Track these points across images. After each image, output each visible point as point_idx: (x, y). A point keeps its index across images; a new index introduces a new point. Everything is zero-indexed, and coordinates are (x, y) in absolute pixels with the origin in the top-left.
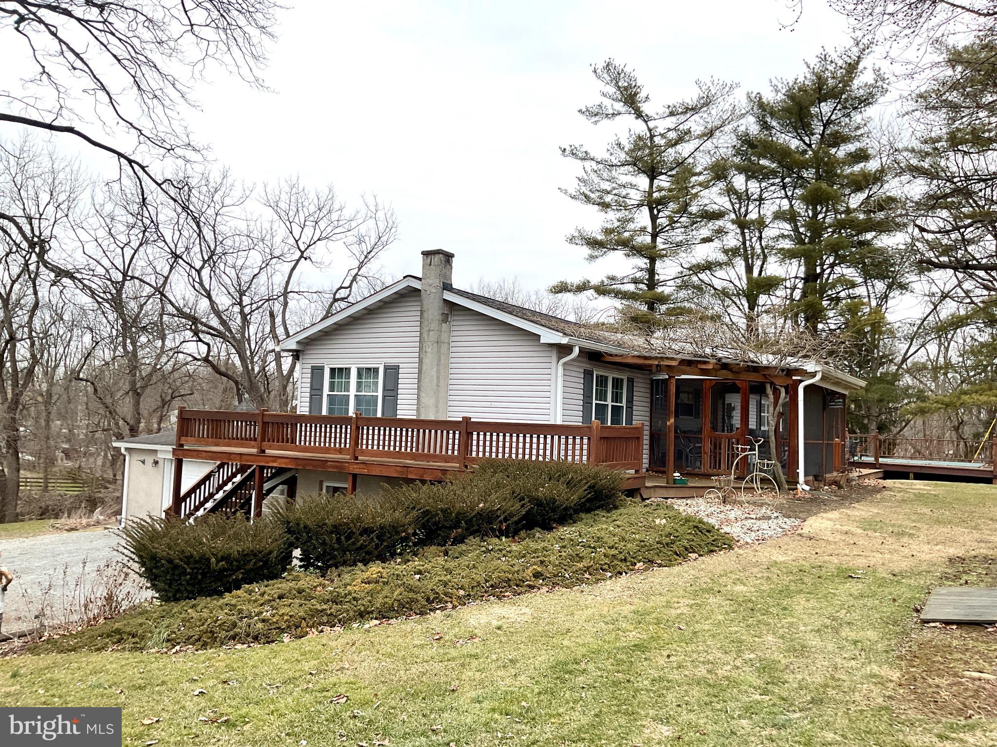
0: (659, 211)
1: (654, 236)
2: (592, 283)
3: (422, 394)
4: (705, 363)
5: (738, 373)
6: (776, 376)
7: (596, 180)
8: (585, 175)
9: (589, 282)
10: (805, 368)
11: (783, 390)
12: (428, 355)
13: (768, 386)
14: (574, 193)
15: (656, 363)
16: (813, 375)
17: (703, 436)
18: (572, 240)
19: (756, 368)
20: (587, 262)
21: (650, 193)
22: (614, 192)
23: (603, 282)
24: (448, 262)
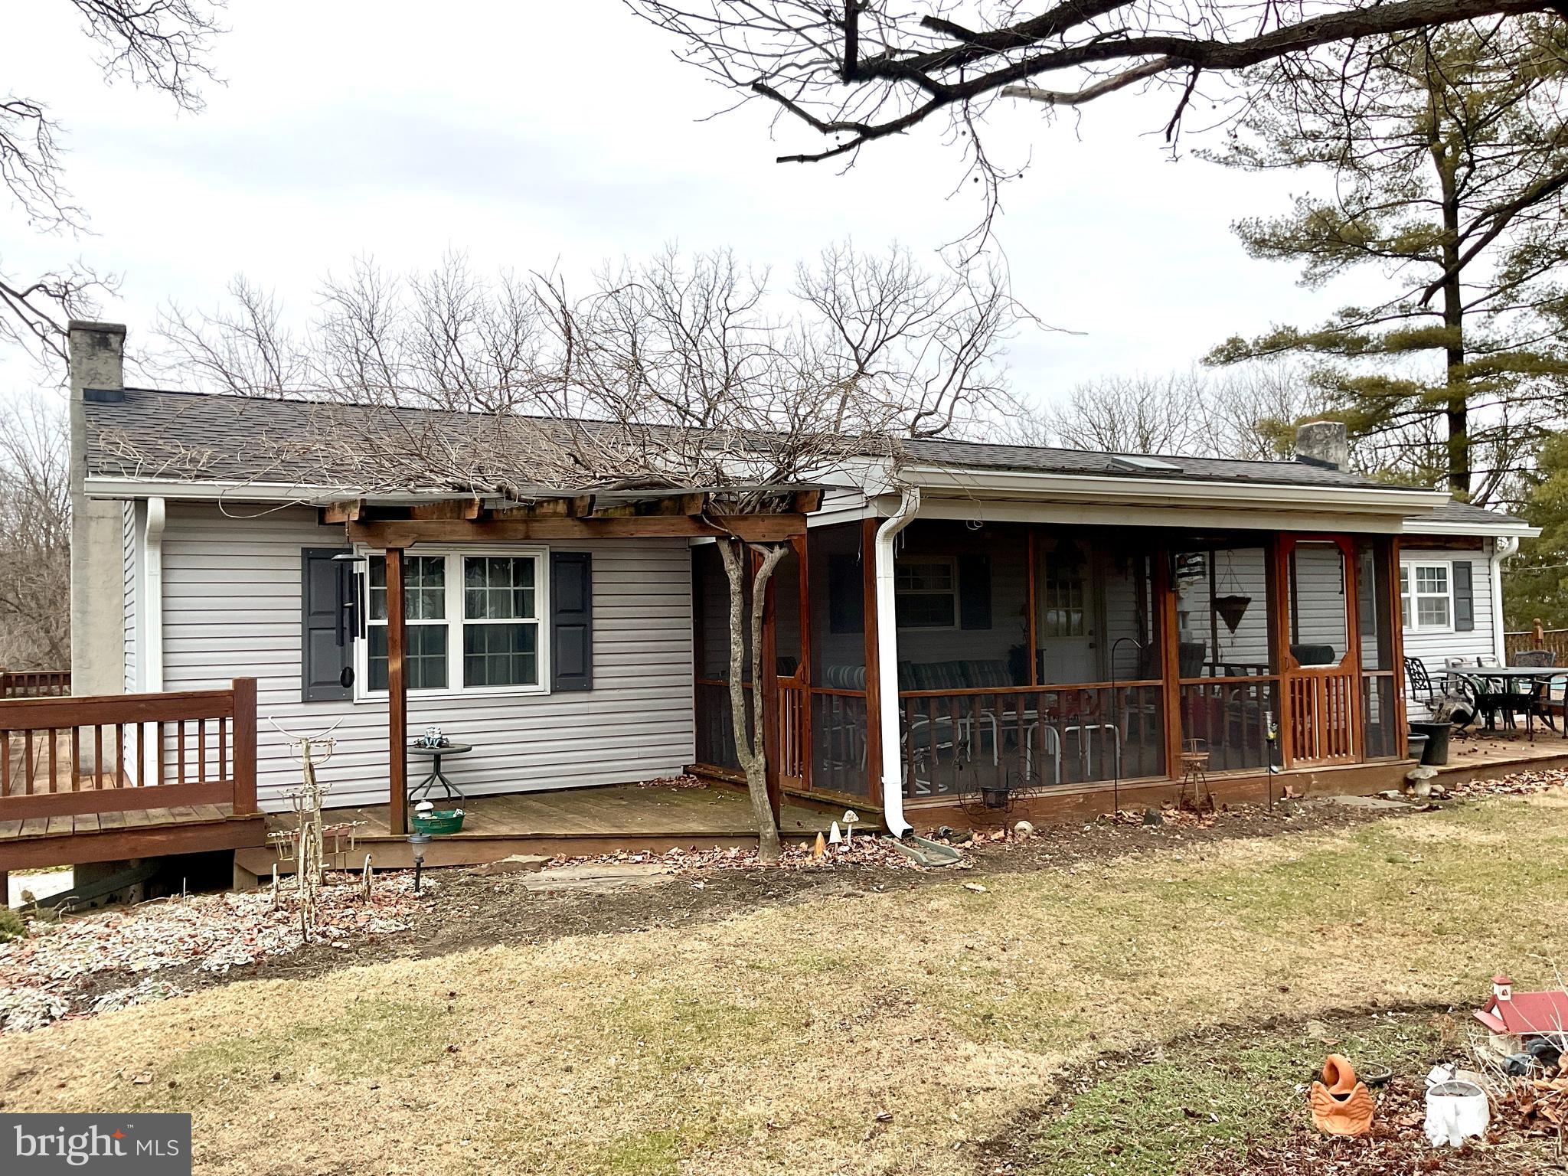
1: (1451, 207)
2: (1302, 331)
23: (1330, 324)
24: (104, 343)
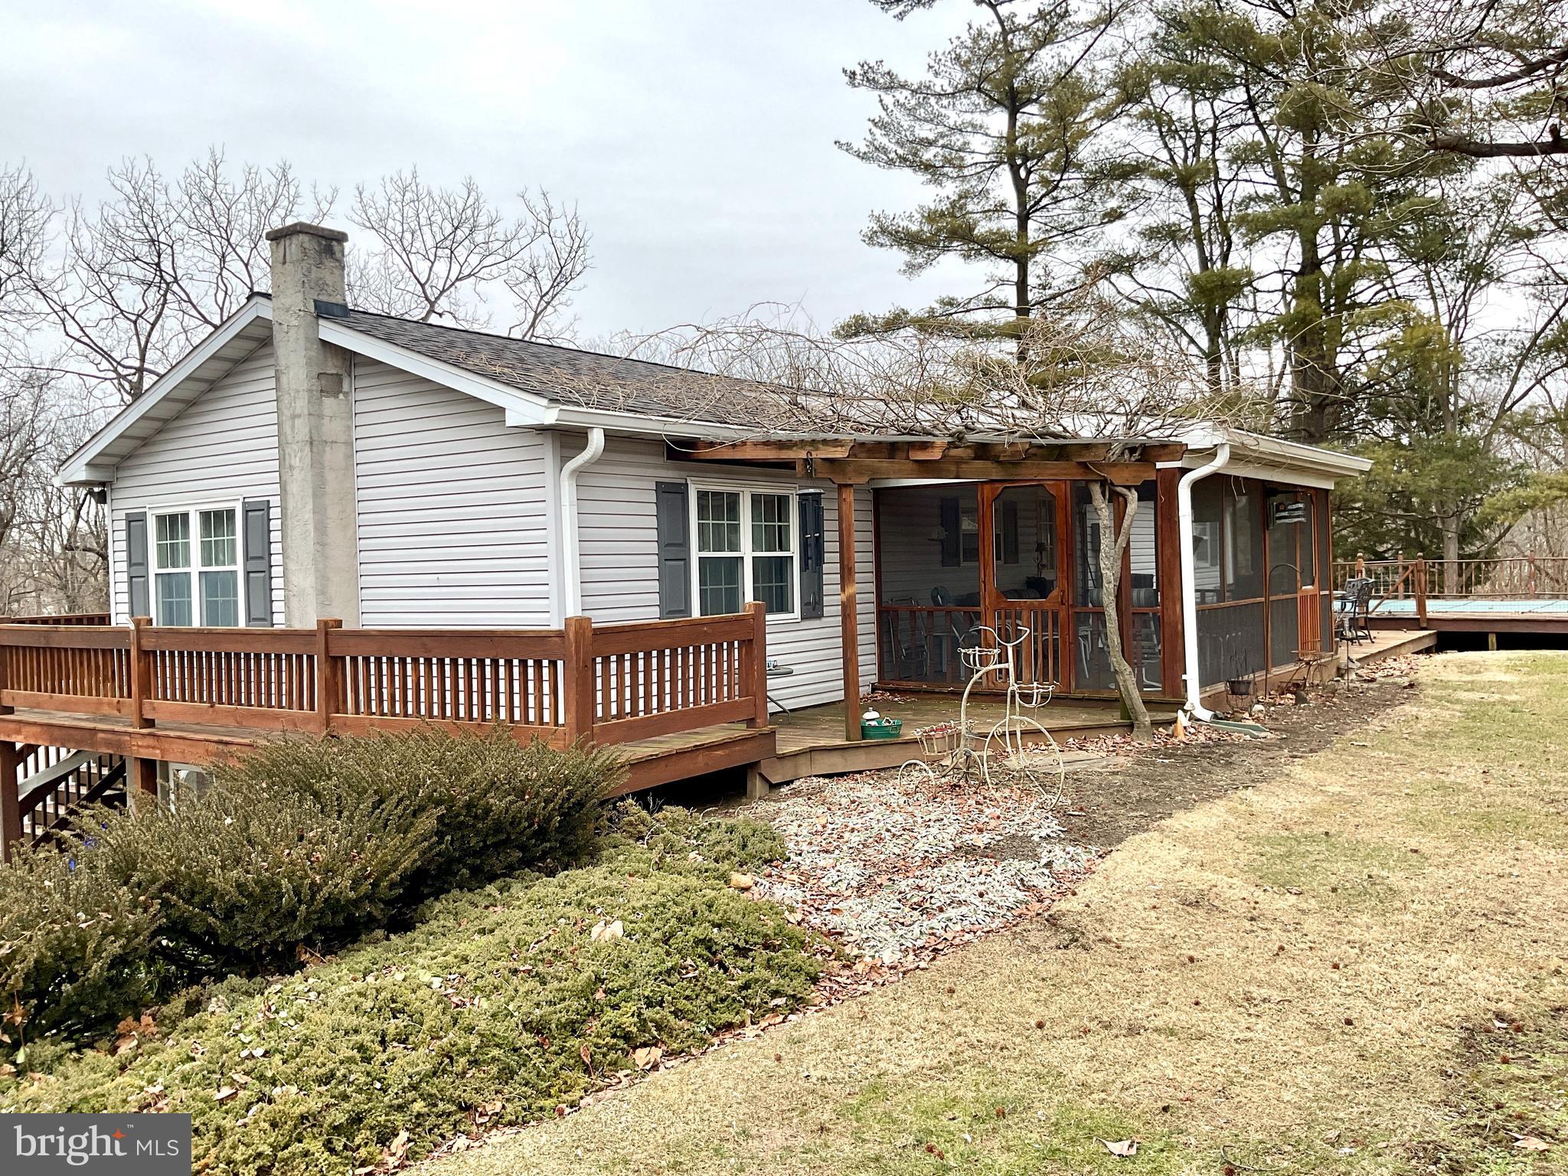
0: (1029, 172)
1: (1023, 219)
2: (912, 314)
3: (292, 566)
4: (924, 446)
5: (1015, 464)
6: (1114, 465)
7: (906, 122)
8: (883, 114)
9: (906, 313)
10: (1183, 440)
11: (1133, 496)
12: (296, 472)
13: (1096, 490)
14: (863, 149)
15: (803, 455)
16: (1210, 454)
17: (982, 609)
18: (871, 239)
19: (1062, 451)
20: (904, 277)
21: (1011, 139)
22: (941, 142)
23: (932, 310)
24: (329, 252)
